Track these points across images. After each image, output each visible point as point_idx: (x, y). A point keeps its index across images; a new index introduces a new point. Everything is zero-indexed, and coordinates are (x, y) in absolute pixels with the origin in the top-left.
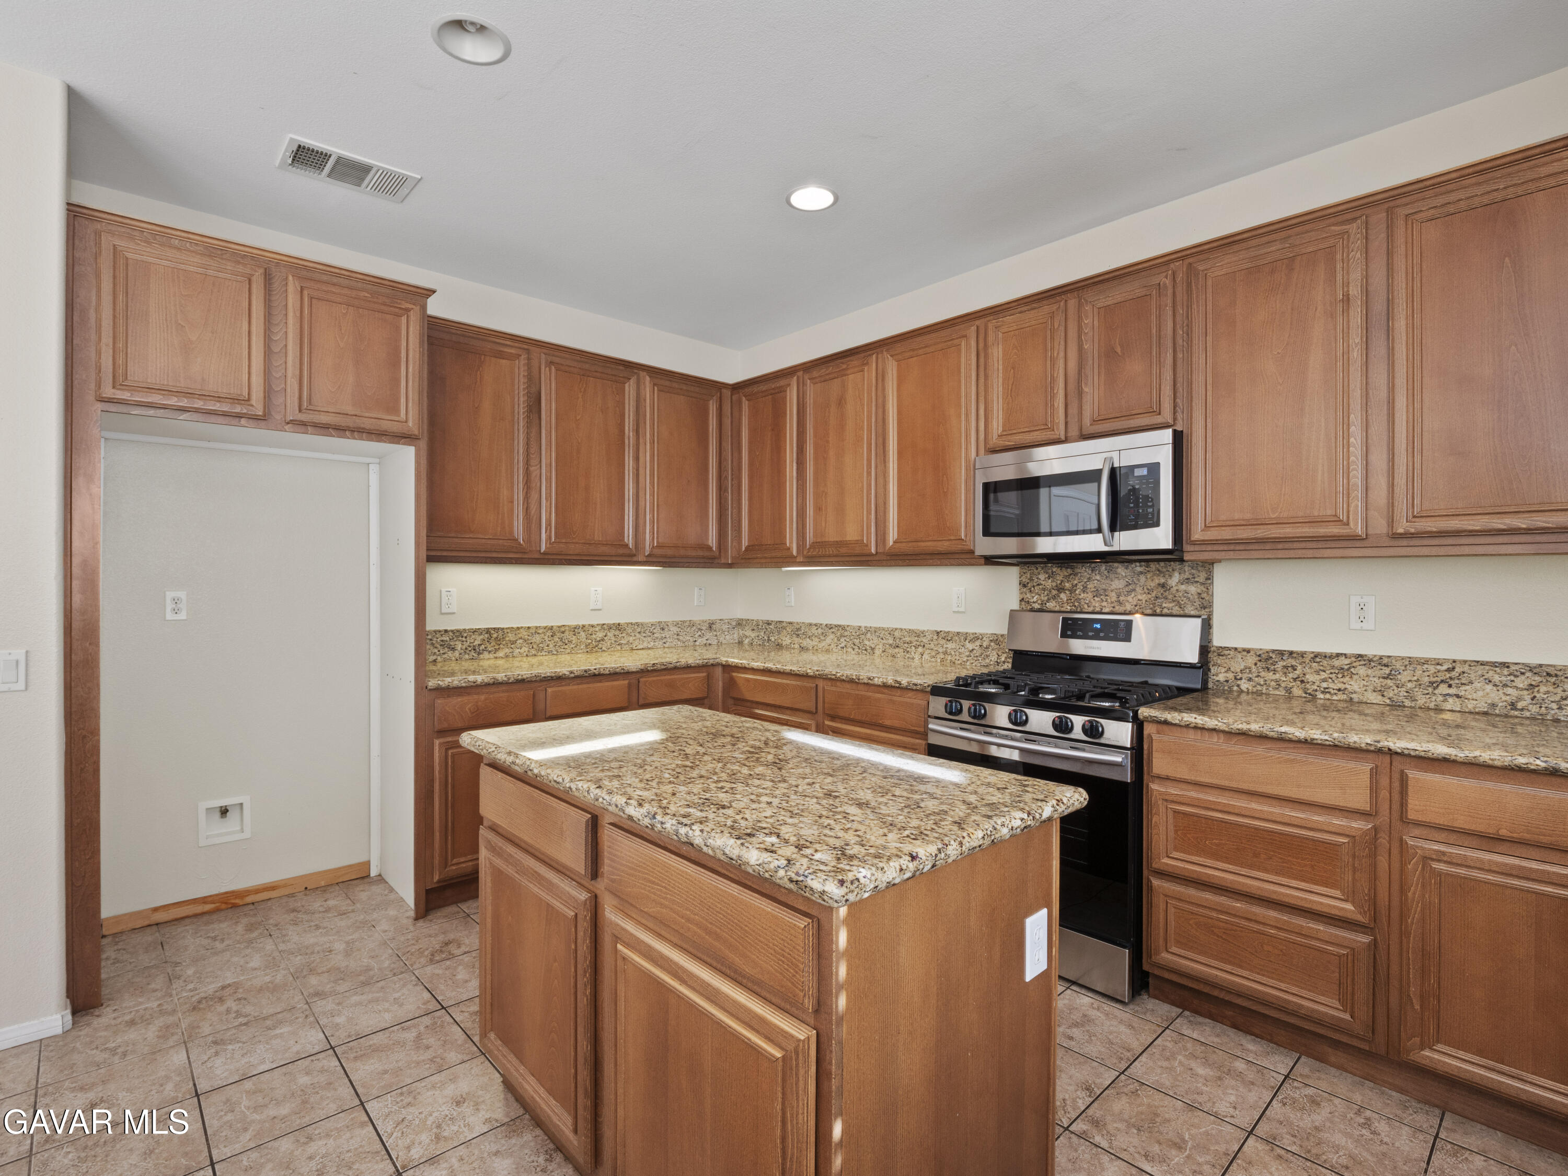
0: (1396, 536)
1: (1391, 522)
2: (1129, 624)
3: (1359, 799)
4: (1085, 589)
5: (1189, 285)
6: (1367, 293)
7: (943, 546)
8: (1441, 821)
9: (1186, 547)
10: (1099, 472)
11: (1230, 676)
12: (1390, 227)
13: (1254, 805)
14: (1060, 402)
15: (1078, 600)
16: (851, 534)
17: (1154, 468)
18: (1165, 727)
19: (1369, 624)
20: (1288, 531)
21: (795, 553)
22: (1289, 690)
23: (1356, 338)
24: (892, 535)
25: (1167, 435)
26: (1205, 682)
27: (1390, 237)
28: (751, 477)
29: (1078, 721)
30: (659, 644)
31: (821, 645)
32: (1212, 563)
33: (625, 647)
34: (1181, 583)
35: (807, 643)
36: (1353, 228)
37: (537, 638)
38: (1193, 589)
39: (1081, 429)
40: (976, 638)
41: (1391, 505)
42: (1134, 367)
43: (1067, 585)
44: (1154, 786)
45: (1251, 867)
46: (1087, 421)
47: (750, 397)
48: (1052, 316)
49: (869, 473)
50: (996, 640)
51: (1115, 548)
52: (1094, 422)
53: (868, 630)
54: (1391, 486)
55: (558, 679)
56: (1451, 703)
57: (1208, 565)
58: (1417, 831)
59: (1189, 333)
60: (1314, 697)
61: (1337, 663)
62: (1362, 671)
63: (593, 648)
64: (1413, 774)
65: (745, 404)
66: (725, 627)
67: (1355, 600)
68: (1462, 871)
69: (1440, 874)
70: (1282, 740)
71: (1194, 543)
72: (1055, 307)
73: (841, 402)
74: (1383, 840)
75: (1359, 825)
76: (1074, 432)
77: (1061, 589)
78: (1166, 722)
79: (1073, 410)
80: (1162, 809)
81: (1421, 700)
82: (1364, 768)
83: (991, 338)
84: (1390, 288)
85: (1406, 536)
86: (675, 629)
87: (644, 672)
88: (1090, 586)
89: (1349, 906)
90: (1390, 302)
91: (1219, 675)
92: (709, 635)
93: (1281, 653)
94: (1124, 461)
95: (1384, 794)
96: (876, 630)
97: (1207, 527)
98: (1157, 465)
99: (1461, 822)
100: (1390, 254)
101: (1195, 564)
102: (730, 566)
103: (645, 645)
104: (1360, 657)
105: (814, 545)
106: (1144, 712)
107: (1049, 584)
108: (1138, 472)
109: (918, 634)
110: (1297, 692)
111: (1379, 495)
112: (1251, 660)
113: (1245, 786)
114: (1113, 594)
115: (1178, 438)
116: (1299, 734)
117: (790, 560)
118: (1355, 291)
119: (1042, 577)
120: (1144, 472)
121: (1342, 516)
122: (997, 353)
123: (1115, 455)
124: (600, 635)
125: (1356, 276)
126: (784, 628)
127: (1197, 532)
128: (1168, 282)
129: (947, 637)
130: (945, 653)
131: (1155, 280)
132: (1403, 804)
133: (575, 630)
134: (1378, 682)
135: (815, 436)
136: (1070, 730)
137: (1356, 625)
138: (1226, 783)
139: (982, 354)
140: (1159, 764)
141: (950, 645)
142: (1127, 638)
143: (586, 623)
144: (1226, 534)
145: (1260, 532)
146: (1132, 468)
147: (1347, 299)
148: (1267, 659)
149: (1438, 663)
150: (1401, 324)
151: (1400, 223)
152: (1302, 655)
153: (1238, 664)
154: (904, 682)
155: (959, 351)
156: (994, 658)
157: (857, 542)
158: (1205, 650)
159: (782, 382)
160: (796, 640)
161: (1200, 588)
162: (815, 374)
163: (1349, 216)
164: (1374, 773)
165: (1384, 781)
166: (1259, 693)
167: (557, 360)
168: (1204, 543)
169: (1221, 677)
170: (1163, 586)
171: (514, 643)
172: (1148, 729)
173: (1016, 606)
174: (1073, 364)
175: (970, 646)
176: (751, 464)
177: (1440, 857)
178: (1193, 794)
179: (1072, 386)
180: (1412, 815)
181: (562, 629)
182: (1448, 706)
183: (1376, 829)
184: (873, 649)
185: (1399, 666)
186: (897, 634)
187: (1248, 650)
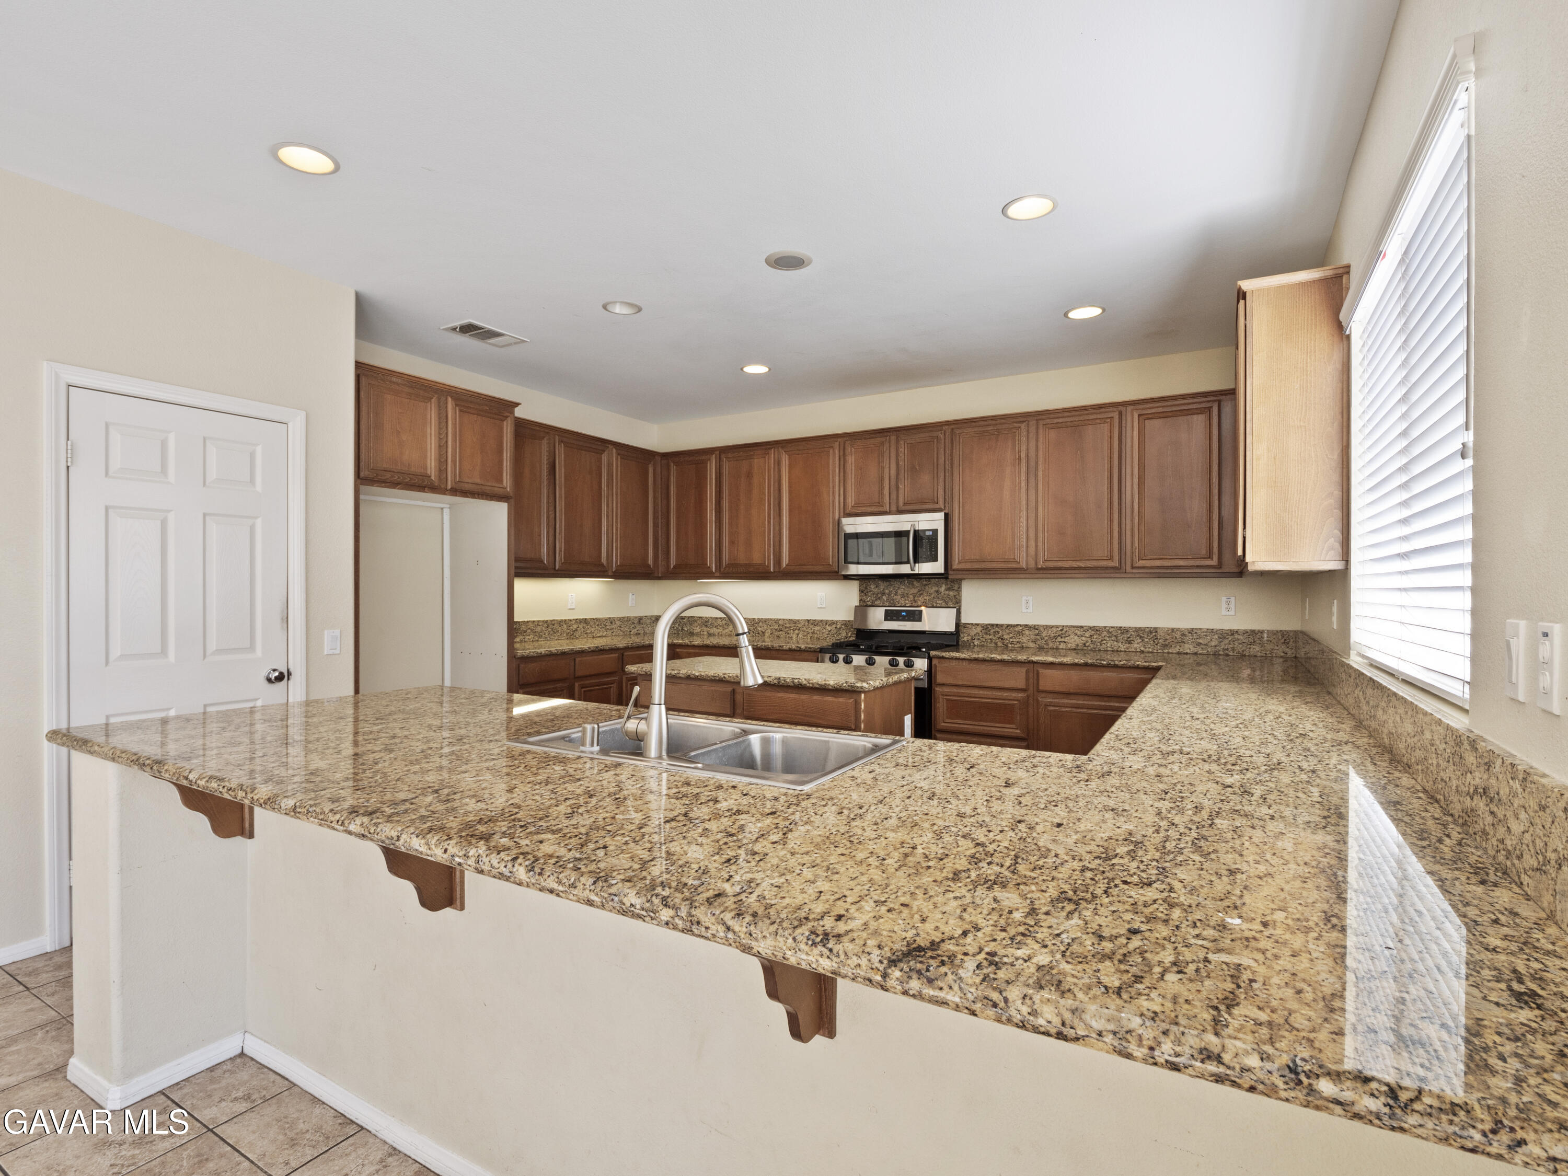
0: (1038, 569)
1: (1036, 563)
2: (921, 611)
3: (1021, 684)
4: (896, 594)
5: (952, 440)
6: (1027, 456)
7: (819, 568)
8: (1051, 689)
9: (950, 572)
10: (908, 532)
11: (970, 638)
12: (1037, 429)
13: (981, 692)
14: (886, 491)
15: (893, 600)
16: (756, 558)
17: (935, 532)
18: (942, 660)
19: (1030, 610)
20: (994, 565)
21: (714, 570)
22: (996, 644)
23: (1023, 477)
24: (785, 561)
25: (941, 515)
26: (958, 642)
27: (1037, 432)
28: (678, 518)
29: (901, 660)
30: (609, 633)
31: (724, 632)
32: (961, 580)
33: (590, 635)
34: (946, 590)
35: (712, 631)
36: (1023, 426)
37: (538, 629)
38: (952, 593)
39: (898, 507)
40: (833, 623)
41: (1036, 555)
42: (926, 478)
43: (887, 591)
44: (937, 689)
45: (981, 721)
46: (901, 504)
47: (676, 464)
48: (882, 443)
49: (769, 522)
50: (846, 624)
51: (916, 572)
52: (905, 504)
53: (760, 620)
54: (1036, 546)
55: (582, 652)
56: (1062, 646)
57: (959, 581)
58: (1043, 695)
59: (952, 463)
60: (1007, 646)
61: (1016, 629)
62: (1027, 632)
63: (571, 636)
64: (1042, 671)
65: (673, 469)
66: (648, 621)
67: (1024, 598)
68: (1057, 709)
69: (1051, 711)
70: (992, 661)
71: (953, 570)
72: (883, 439)
73: (749, 475)
74: (1031, 701)
75: (1021, 695)
76: (894, 508)
77: (884, 594)
78: (943, 658)
79: (894, 496)
80: (941, 700)
81: (1051, 645)
82: (1024, 670)
83: (848, 451)
84: (1037, 456)
85: (1042, 569)
86: (618, 623)
87: (626, 649)
88: (899, 592)
89: (1018, 731)
90: (1037, 463)
91: (965, 638)
92: (639, 627)
93: (992, 625)
94: (921, 526)
95: (1031, 680)
96: (766, 620)
97: (959, 562)
98: (937, 530)
99: (1058, 689)
100: (1037, 441)
101: (953, 581)
102: (659, 578)
103: (601, 634)
104: (1026, 625)
105: (728, 566)
106: (933, 653)
107: (876, 591)
108: (928, 533)
109: (795, 622)
110: (1000, 644)
111: (1032, 550)
112: (979, 629)
113: (977, 684)
114: (911, 596)
115: (946, 515)
116: (999, 657)
117: (710, 575)
118: (1023, 455)
119: (872, 587)
120: (931, 533)
121: (1017, 559)
122: (851, 460)
123: (916, 524)
124: (575, 626)
125: (1024, 448)
126: (696, 621)
127: (955, 565)
128: (942, 436)
129: (815, 623)
130: (813, 633)
131: (935, 434)
132: (1038, 684)
133: (561, 622)
134: (1033, 637)
135: (730, 495)
136: (897, 665)
137: (1024, 610)
138: (969, 683)
139: (843, 458)
140: (940, 678)
141: (816, 628)
142: (920, 620)
143: (567, 618)
144: (968, 566)
145: (983, 566)
146: (924, 531)
147: (1020, 458)
148: (987, 628)
149: (1057, 627)
150: (1040, 474)
151: (1041, 427)
152: (1002, 625)
153: (973, 632)
154: (803, 647)
155: (829, 456)
156: (844, 634)
157: (760, 564)
158: (958, 625)
159: (704, 457)
160: (705, 629)
161: (956, 593)
162: (730, 455)
163: (1021, 420)
164: (1027, 672)
165: (1031, 675)
166: (983, 646)
167: (565, 439)
168: (958, 570)
169: (965, 639)
170: (937, 591)
171: (525, 632)
172: (935, 662)
173: (857, 604)
174: (893, 472)
175: (829, 628)
176: (678, 510)
177: (1050, 704)
178: (955, 690)
179: (893, 483)
180: (1041, 688)
181: (552, 623)
182: (1061, 647)
183: (1028, 696)
184: (763, 633)
185: (1042, 629)
186: (780, 622)
187: (978, 625)
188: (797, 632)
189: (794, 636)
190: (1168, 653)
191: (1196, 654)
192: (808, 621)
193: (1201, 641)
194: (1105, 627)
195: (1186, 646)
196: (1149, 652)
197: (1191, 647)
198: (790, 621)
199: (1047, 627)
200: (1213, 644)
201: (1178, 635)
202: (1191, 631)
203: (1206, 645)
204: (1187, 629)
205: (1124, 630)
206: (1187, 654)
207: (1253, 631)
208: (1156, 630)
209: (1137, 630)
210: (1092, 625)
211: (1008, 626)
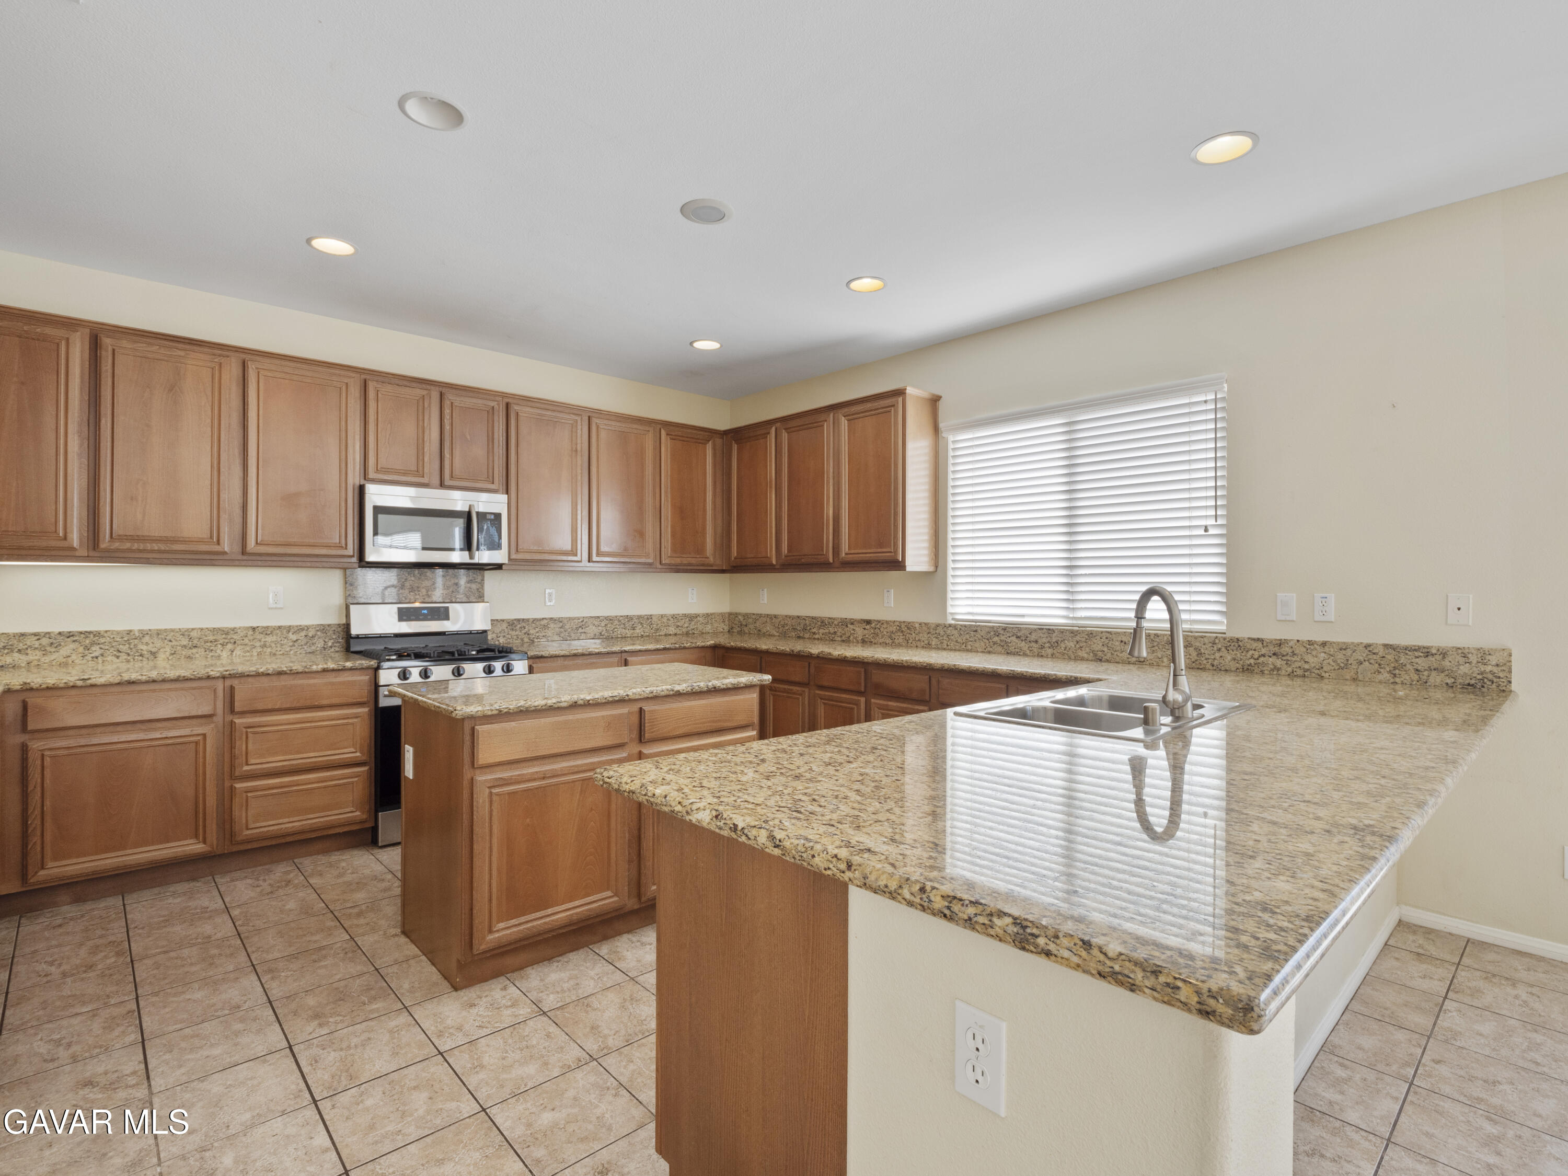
2: (447, 608)
10: (459, 512)
11: (495, 635)
17: (498, 516)
19: (554, 602)
22: (522, 640)
25: (504, 498)
34: (467, 582)
38: (474, 586)
39: (442, 480)
40: (301, 629)
41: (590, 548)
42: (478, 451)
50: (323, 629)
51: (476, 561)
54: (590, 540)
56: (583, 637)
60: (533, 642)
61: (542, 623)
62: (552, 625)
67: (548, 591)
81: (573, 636)
93: (519, 620)
98: (500, 515)
104: (551, 619)
109: (226, 632)
110: (526, 640)
112: (505, 625)
120: (494, 515)
129: (265, 631)
130: (264, 646)
131: (490, 403)
134: (557, 630)
137: (549, 603)
141: (269, 639)
142: (447, 618)
148: (512, 623)
149: (578, 618)
152: (528, 620)
153: (499, 628)
156: (320, 644)
161: (479, 586)
170: (456, 584)
174: (436, 436)
175: (293, 637)
184: (153, 654)
185: (565, 621)
186: (193, 634)
187: (503, 621)
188: (230, 646)
189: (225, 654)
190: (659, 635)
191: (676, 634)
192: (254, 629)
193: (679, 624)
194: (616, 617)
195: (670, 628)
196: (647, 636)
197: (673, 629)
198: (214, 630)
199: (570, 619)
200: (686, 625)
201: (665, 620)
202: (674, 616)
203: (682, 627)
204: (670, 615)
205: (629, 618)
206: (670, 635)
207: (707, 614)
208: (650, 617)
209: (639, 617)
210: (606, 615)
211: (534, 620)
